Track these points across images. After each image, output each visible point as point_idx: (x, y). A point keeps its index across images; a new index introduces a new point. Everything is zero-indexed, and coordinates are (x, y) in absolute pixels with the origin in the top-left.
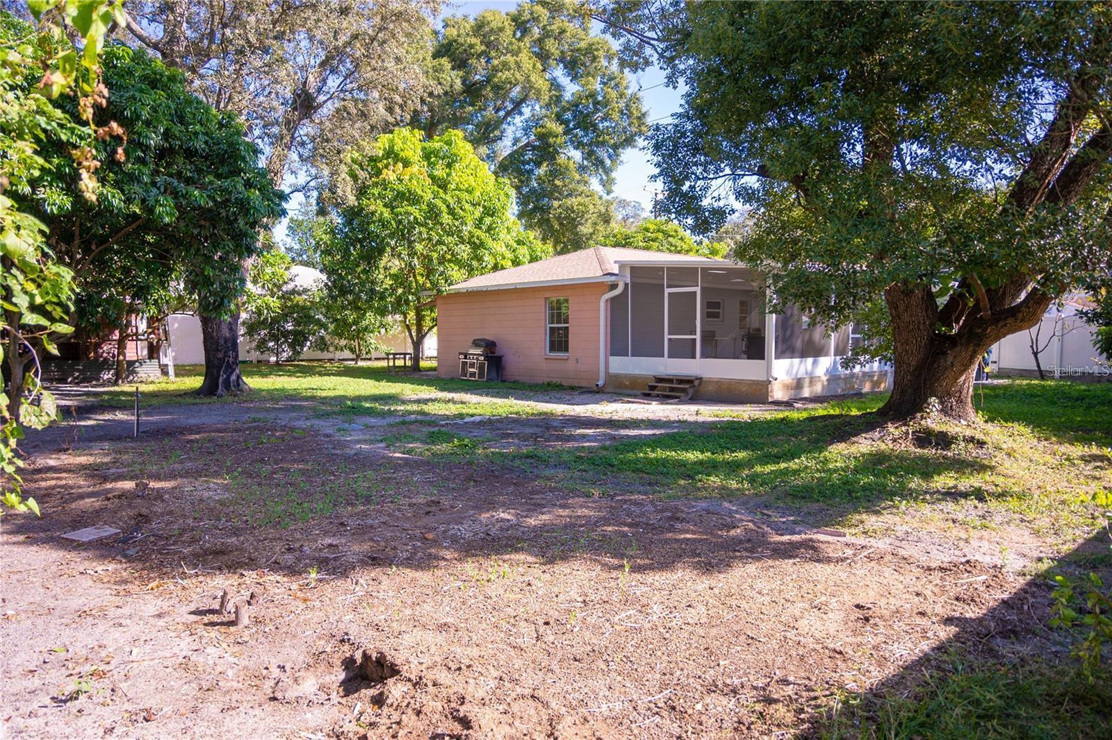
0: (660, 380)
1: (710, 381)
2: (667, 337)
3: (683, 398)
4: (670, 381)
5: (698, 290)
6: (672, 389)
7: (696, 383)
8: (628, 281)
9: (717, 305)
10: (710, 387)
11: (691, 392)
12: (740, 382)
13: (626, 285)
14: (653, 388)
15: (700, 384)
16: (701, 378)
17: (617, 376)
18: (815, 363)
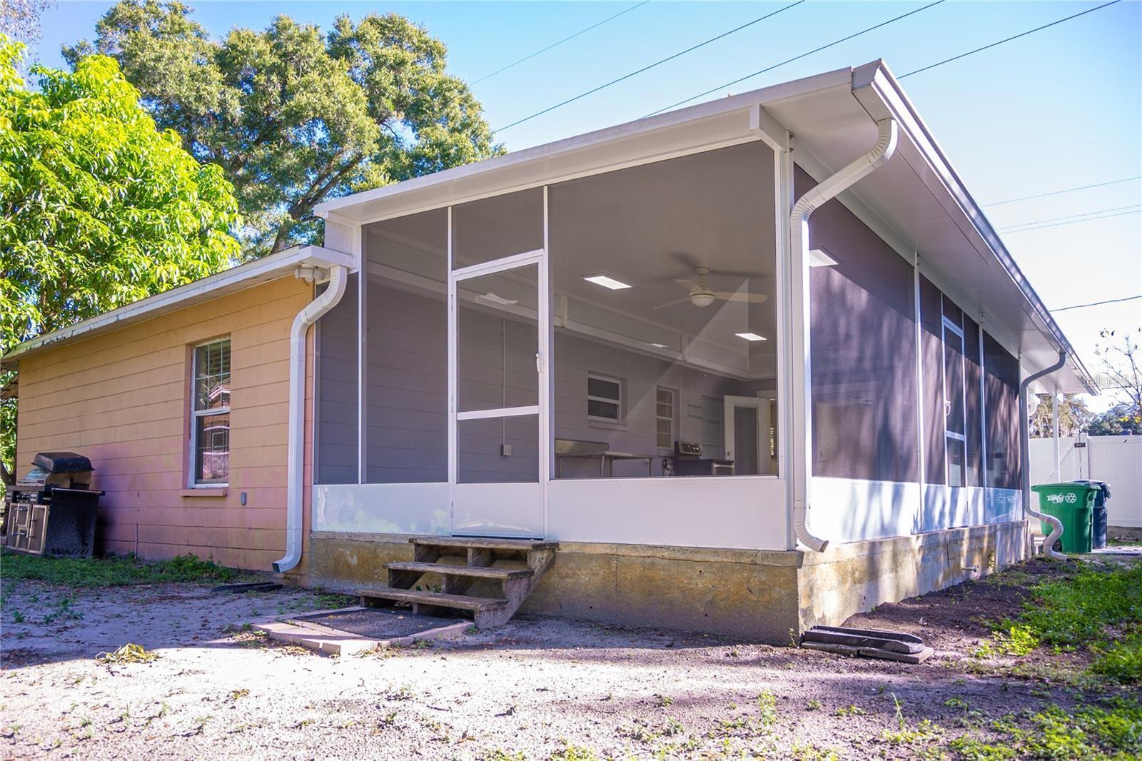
0: (431, 552)
1: (582, 557)
2: (454, 417)
3: (484, 620)
4: (456, 554)
5: (540, 257)
6: (460, 586)
7: (537, 561)
8: (357, 265)
9: (612, 390)
10: (584, 577)
11: (516, 594)
12: (686, 558)
13: (352, 279)
14: (403, 579)
15: (551, 564)
16: (554, 546)
17: (330, 540)
18: (897, 497)
